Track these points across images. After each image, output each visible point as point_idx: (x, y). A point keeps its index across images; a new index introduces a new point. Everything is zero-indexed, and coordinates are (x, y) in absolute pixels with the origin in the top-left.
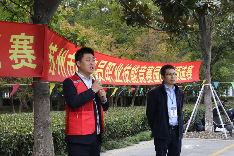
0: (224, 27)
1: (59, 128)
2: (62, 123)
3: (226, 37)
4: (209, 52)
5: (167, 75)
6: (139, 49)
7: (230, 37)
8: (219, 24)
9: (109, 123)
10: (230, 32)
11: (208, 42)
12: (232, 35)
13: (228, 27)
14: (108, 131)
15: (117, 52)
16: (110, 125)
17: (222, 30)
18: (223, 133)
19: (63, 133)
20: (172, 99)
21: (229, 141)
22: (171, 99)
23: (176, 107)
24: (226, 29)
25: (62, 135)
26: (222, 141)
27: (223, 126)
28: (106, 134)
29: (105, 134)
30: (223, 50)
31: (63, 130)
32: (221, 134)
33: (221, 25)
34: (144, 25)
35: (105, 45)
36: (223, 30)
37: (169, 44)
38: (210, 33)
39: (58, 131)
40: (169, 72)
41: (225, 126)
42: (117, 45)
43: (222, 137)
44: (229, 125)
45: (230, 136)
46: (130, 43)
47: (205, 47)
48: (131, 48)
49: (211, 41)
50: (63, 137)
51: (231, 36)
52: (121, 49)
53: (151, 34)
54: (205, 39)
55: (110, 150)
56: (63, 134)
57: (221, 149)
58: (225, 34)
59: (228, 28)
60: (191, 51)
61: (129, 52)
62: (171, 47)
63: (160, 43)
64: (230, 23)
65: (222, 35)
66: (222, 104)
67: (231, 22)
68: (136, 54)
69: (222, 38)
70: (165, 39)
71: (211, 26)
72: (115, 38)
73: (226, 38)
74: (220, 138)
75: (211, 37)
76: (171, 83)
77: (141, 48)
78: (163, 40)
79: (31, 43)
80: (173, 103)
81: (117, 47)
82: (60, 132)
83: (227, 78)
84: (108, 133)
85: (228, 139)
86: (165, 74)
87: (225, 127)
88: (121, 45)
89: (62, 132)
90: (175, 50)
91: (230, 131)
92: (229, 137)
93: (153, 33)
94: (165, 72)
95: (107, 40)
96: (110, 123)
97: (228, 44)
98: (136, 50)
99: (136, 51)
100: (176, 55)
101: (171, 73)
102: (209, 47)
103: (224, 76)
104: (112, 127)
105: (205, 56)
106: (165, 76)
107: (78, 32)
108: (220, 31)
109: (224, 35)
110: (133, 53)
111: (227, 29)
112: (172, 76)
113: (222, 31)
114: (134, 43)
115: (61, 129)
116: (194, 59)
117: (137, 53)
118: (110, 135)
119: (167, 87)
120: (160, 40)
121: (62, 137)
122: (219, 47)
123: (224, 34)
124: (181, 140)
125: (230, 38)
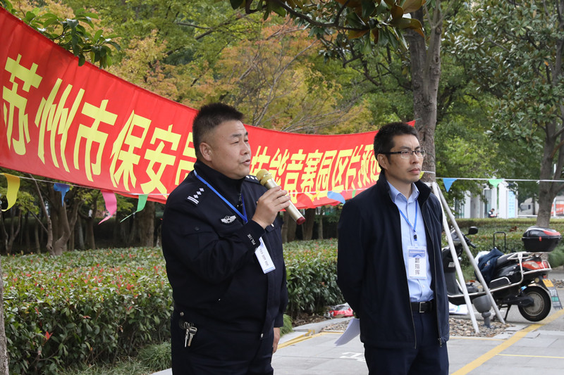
0: (462, 28)
1: (10, 309)
2: (15, 292)
3: (467, 56)
4: (431, 96)
5: (400, 153)
6: (232, 81)
7: (479, 56)
8: (449, 22)
9: (155, 292)
10: (478, 42)
11: (430, 69)
12: (483, 52)
13: (475, 30)
14: (152, 316)
15: (170, 88)
16: (158, 297)
17: (459, 37)
18: (467, 318)
19: (20, 323)
20: (413, 225)
21: (483, 341)
22: (409, 224)
23: (425, 248)
24: (469, 35)
25: (19, 328)
26: (464, 340)
27: (468, 300)
28: (148, 324)
29: (145, 324)
30: (457, 92)
31: (20, 312)
32: (460, 321)
33: (454, 23)
34: (282, 8)
35: (138, 66)
36: (461, 38)
37: (314, 69)
38: (435, 44)
39: (8, 316)
40: (405, 145)
41: (472, 298)
42: (167, 66)
43: (465, 329)
44: (482, 297)
45: (483, 326)
46: (206, 64)
47: (422, 81)
48: (208, 77)
49: (437, 65)
50: (20, 335)
51: (481, 54)
52: (179, 79)
53: (267, 39)
54: (421, 59)
55: (158, 370)
56: (21, 325)
57: (466, 364)
58: (467, 48)
59: (474, 33)
60: (373, 91)
61: (204, 90)
62: (321, 80)
63: (289, 66)
64: (479, 19)
65: (457, 50)
66: (466, 239)
67: (482, 17)
68: (225, 96)
69: (458, 59)
70: (306, 56)
71: (438, 24)
72: (163, 47)
73: (467, 59)
74: (459, 331)
75: (437, 55)
76: (409, 178)
77: (238, 79)
78: (300, 59)
80: (415, 237)
81: (168, 75)
82: (13, 320)
83: (461, 169)
84: (152, 322)
85: (479, 335)
86: (392, 150)
87: (472, 303)
88: (180, 68)
89: (18, 319)
90: (331, 87)
91: (486, 313)
92: (484, 330)
93: (272, 36)
94: (392, 145)
95: (144, 52)
96: (160, 292)
97: (474, 75)
98: (222, 84)
99: (224, 87)
100: (333, 101)
101: (409, 149)
102: (433, 82)
103: (454, 163)
104: (164, 304)
105: (421, 106)
106: (392, 155)
107: (86, 20)
108: (454, 41)
109: (464, 52)
110: (216, 91)
111: (472, 35)
112: (414, 158)
113: (457, 39)
114: (219, 63)
115: (16, 310)
116: (380, 114)
117: (228, 93)
118: (157, 327)
119: (395, 190)
120: (292, 59)
121: (17, 334)
122: (447, 84)
123: (464, 47)
124: (445, 344)
125: (478, 59)
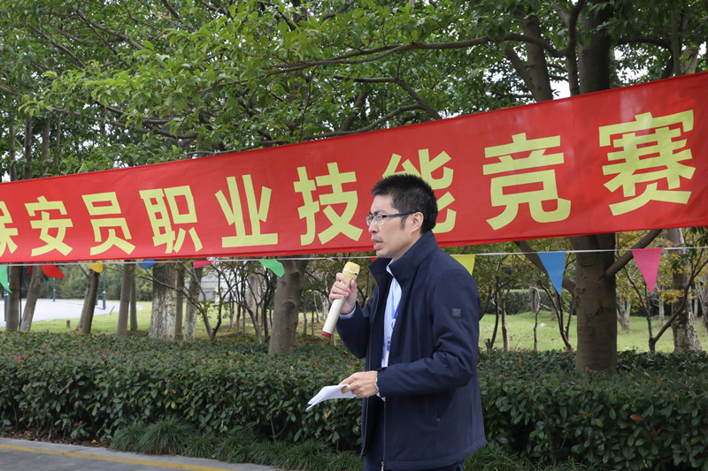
79: (685, 130)
